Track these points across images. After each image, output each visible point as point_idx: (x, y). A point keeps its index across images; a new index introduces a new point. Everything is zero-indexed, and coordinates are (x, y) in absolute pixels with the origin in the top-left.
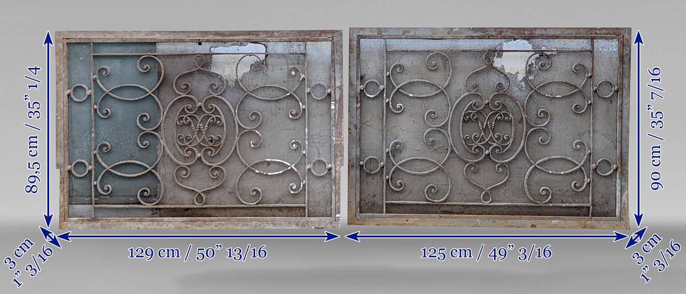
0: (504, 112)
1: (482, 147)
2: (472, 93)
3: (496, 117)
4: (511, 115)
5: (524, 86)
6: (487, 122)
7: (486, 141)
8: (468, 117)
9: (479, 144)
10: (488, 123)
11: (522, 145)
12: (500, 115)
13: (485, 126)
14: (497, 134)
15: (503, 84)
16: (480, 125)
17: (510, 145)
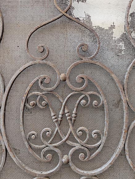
0: (91, 92)
1: (57, 150)
2: (37, 61)
3: (78, 101)
4: (102, 98)
5: (123, 48)
6: (64, 110)
7: (64, 140)
8: (32, 102)
9: (51, 147)
10: (66, 111)
11: (121, 146)
12: (85, 98)
13: (60, 116)
14: (80, 128)
15: (90, 46)
16: (52, 114)
17: (101, 146)
